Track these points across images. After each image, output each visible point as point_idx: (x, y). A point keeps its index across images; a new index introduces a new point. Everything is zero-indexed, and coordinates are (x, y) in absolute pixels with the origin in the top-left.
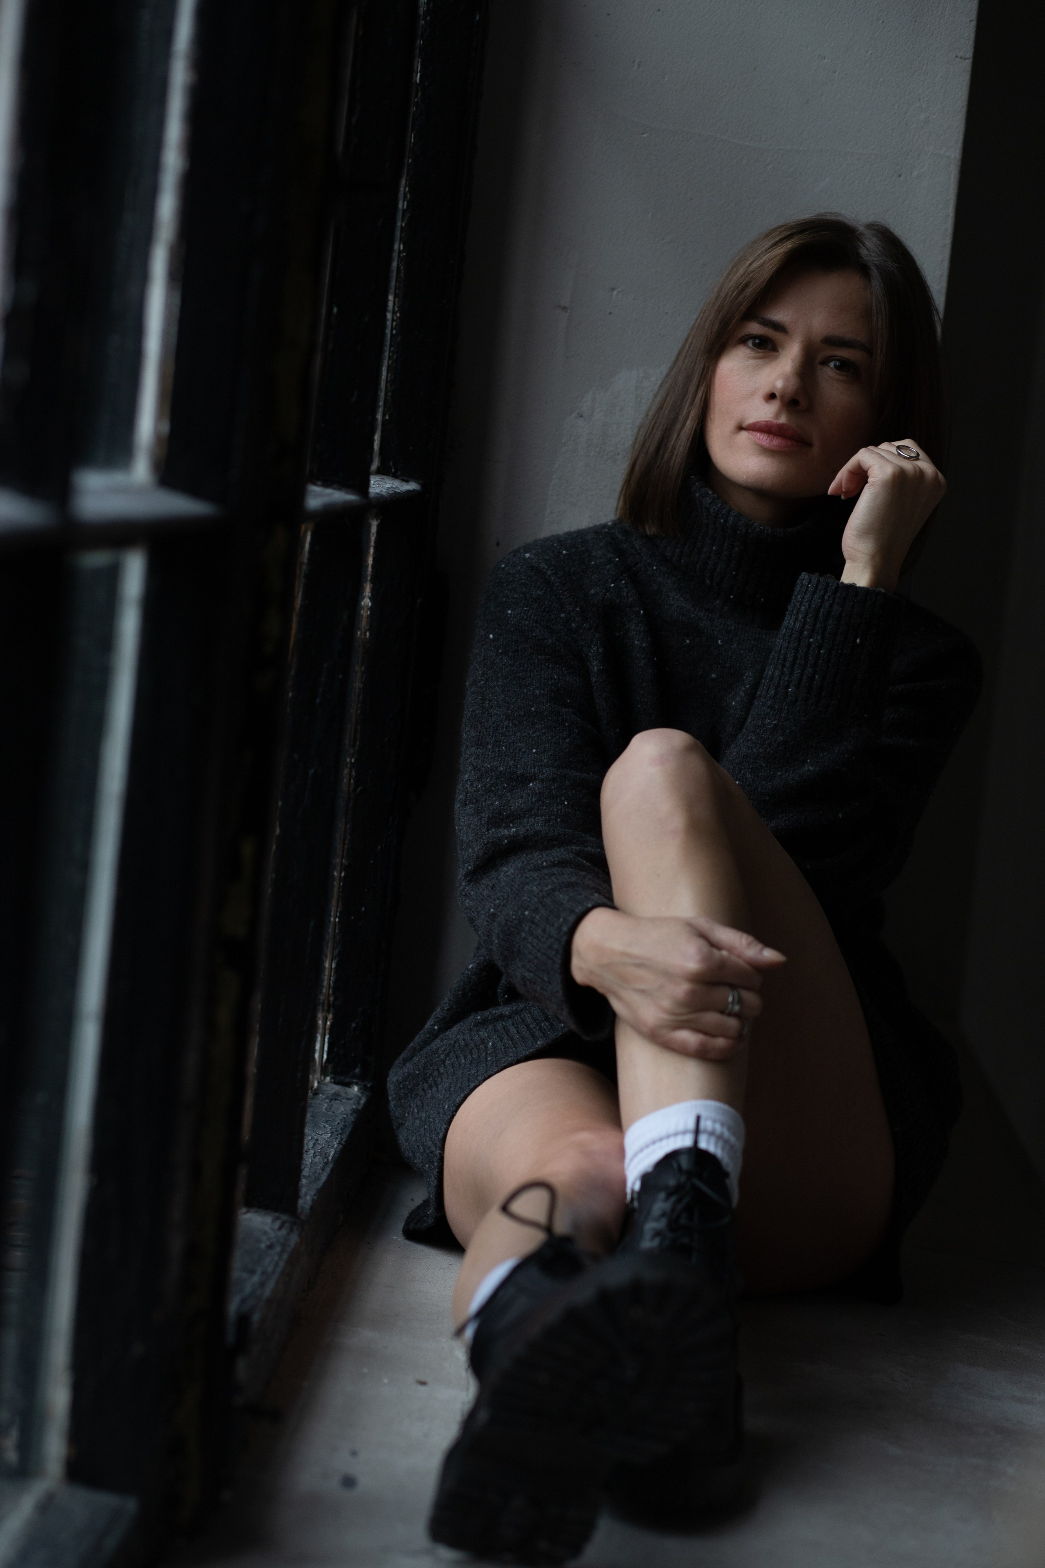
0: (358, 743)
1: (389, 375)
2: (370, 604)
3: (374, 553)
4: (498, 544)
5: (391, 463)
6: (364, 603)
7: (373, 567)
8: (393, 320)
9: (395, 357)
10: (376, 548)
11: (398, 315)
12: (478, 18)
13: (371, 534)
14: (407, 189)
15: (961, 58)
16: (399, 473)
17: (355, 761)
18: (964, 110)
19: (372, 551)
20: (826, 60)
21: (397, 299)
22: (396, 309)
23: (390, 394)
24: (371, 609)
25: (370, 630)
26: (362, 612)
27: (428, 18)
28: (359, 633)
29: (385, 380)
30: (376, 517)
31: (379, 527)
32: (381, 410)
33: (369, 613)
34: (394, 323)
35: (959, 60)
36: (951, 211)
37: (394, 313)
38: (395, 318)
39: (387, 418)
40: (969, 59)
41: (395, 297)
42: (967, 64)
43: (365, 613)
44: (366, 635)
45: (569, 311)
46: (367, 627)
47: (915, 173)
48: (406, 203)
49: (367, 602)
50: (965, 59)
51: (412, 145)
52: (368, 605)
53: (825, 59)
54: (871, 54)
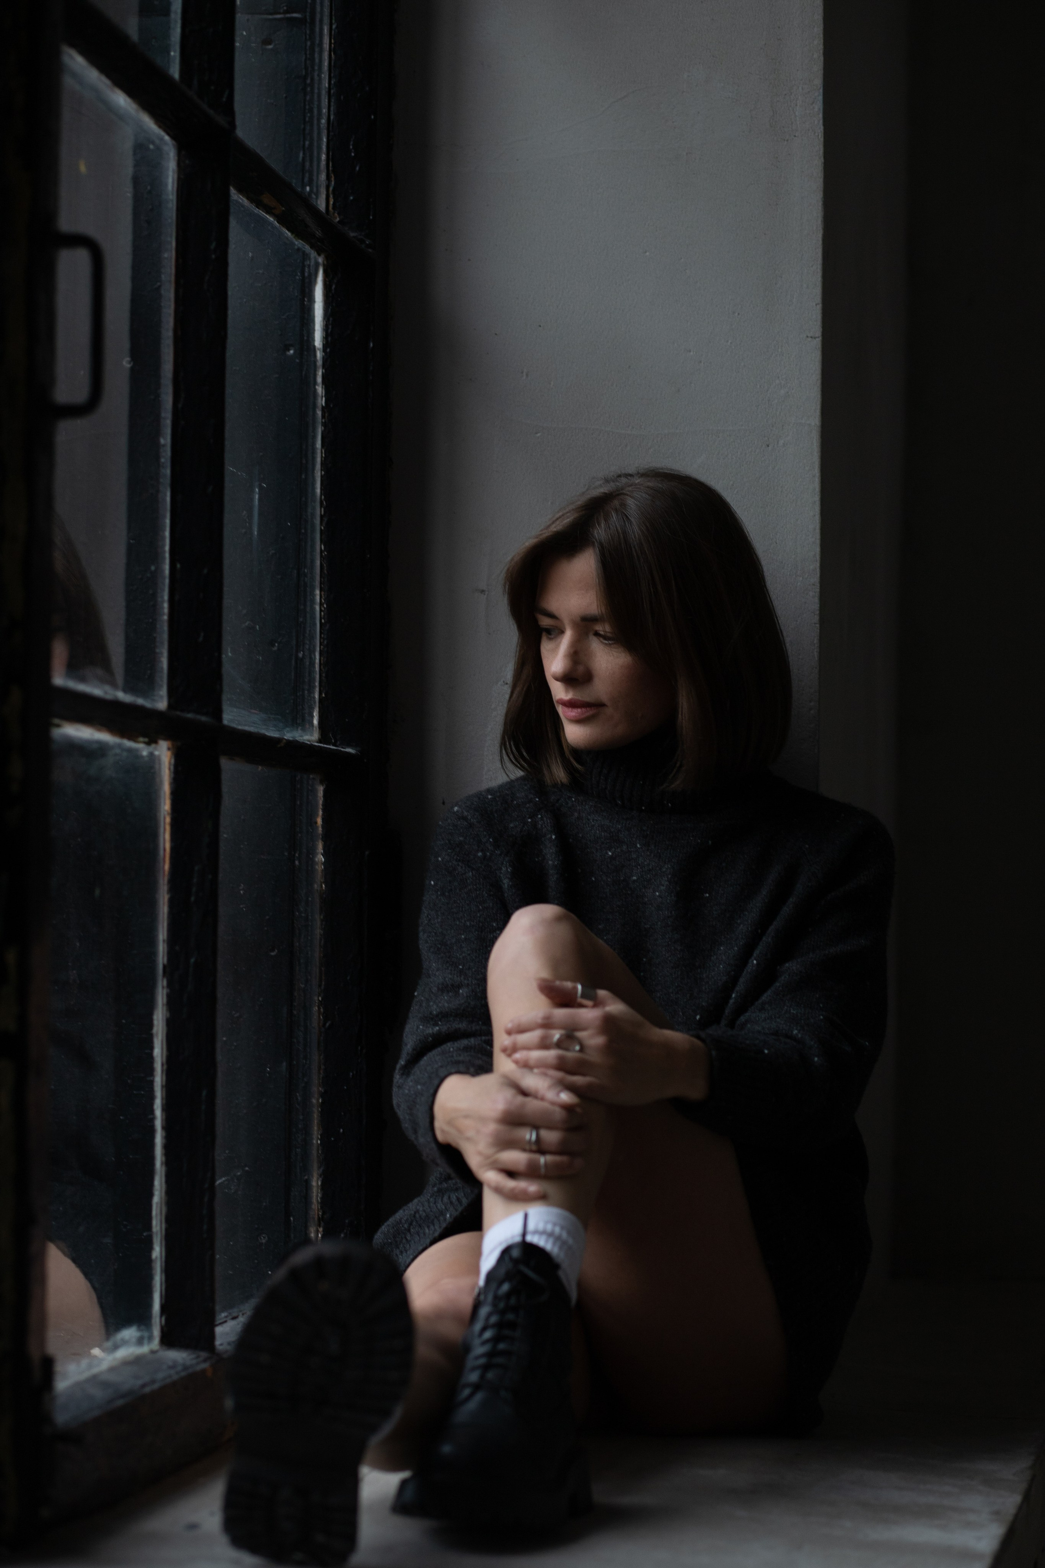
0: (323, 983)
1: (322, 658)
2: (323, 860)
3: (323, 815)
4: (444, 803)
5: (331, 735)
6: (318, 859)
7: (323, 827)
8: (321, 611)
9: (325, 642)
10: (324, 810)
11: (325, 606)
12: (371, 345)
13: (319, 798)
14: (323, 497)
15: (811, 337)
16: (339, 743)
17: (322, 999)
18: (819, 383)
19: (321, 813)
20: (692, 353)
21: (323, 593)
22: (323, 601)
23: (324, 675)
24: (324, 864)
25: (325, 882)
26: (317, 867)
27: (328, 350)
28: (316, 886)
29: (318, 663)
30: (321, 783)
31: (325, 792)
32: (317, 689)
33: (323, 867)
34: (322, 613)
35: (810, 339)
36: (817, 472)
37: (321, 604)
38: (323, 609)
39: (324, 695)
40: (819, 337)
41: (321, 591)
42: (817, 343)
43: (320, 868)
44: (322, 887)
45: (487, 593)
46: (323, 880)
47: (781, 442)
48: (323, 509)
49: (321, 858)
50: (815, 338)
51: (323, 459)
52: (322, 861)
53: (690, 351)
54: (731, 343)
